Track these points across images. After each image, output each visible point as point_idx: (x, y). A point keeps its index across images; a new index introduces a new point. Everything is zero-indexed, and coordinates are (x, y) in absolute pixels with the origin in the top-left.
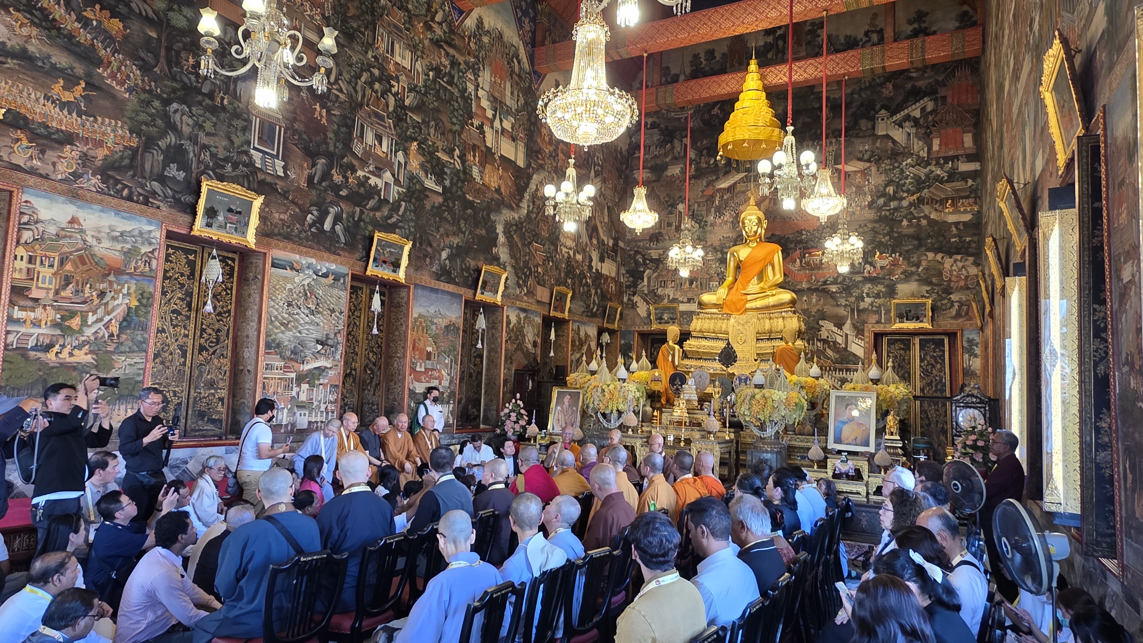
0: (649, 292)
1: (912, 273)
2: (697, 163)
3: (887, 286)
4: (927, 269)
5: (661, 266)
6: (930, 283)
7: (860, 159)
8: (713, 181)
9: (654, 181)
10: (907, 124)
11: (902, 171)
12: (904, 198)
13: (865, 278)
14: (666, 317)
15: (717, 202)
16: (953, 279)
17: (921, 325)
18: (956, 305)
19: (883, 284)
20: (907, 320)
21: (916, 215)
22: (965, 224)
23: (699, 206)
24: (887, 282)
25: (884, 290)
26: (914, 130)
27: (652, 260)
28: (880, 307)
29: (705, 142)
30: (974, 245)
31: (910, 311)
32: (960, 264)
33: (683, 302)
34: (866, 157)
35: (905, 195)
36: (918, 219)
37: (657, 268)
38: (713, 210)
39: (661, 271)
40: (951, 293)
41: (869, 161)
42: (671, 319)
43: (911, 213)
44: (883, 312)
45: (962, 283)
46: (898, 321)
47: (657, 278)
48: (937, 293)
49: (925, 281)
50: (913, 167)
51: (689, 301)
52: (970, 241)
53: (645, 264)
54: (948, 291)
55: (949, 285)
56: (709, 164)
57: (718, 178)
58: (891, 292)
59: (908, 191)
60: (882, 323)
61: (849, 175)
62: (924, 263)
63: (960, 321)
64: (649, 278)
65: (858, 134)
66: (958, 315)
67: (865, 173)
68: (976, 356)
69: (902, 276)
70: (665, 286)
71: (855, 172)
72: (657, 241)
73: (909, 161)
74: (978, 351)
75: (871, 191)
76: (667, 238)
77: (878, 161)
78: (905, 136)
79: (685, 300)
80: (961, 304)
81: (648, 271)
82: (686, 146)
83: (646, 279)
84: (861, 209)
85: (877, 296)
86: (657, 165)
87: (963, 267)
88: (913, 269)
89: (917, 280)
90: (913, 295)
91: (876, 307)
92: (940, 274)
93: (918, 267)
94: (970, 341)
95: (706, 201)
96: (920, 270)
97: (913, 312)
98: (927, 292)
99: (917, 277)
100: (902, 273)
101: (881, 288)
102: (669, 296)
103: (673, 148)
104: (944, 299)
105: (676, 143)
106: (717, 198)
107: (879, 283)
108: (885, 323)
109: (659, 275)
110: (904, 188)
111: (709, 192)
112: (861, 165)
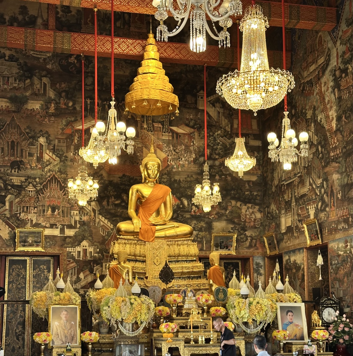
0: (12, 216)
1: (223, 215)
2: (57, 103)
3: (207, 223)
4: (231, 212)
5: (23, 192)
6: (233, 222)
7: (187, 125)
8: (72, 122)
9: (14, 112)
10: (217, 105)
11: (215, 139)
12: (217, 159)
13: (192, 215)
14: (30, 240)
15: (76, 141)
16: (247, 220)
17: (229, 252)
18: (249, 238)
19: (204, 221)
20: (221, 248)
21: (224, 172)
22: (253, 182)
23: (59, 142)
24: (206, 220)
25: (204, 225)
26: (221, 111)
27: (13, 186)
28: (202, 238)
29: (63, 85)
30: (258, 198)
31: (223, 242)
32: (251, 210)
33: (46, 227)
34: (191, 124)
35: (217, 157)
36: (226, 175)
37: (19, 194)
38: (72, 147)
39: (24, 197)
40: (246, 231)
41: (193, 127)
42: (36, 242)
43: (221, 171)
44: (205, 242)
45: (252, 224)
46: (214, 249)
47: (20, 203)
48: (238, 230)
49: (230, 221)
50: (222, 137)
51: (52, 226)
52: (257, 195)
53: (6, 189)
54: (244, 229)
55: (245, 225)
56: (68, 107)
57: (76, 120)
58: (209, 228)
59: (219, 154)
60: (204, 251)
61: (180, 136)
62: (230, 208)
63: (252, 250)
64: (11, 203)
65: (185, 105)
66: (250, 246)
67: (190, 136)
68: (261, 275)
69: (216, 216)
70: (27, 212)
71: (184, 134)
72: (19, 169)
73: (219, 132)
74: (262, 271)
75: (195, 151)
76: (29, 167)
77: (200, 128)
78: (216, 114)
79: (48, 225)
80: (252, 238)
81: (9, 196)
82: (45, 84)
83: (7, 204)
84: (189, 164)
85: (200, 230)
86: (16, 97)
87: (253, 212)
88: (223, 211)
89: (226, 220)
90: (223, 231)
91: (200, 238)
92: (239, 217)
93: (226, 210)
94: (258, 264)
95: (66, 139)
96: (227, 213)
97: (224, 243)
98: (232, 228)
99: (225, 218)
100: (216, 214)
101: (203, 224)
102: (32, 221)
103: (32, 84)
104: (242, 234)
105: (36, 80)
106: (76, 138)
107: (201, 220)
108: (206, 250)
109: (22, 201)
110: (217, 152)
111: (68, 131)
112: (187, 130)
